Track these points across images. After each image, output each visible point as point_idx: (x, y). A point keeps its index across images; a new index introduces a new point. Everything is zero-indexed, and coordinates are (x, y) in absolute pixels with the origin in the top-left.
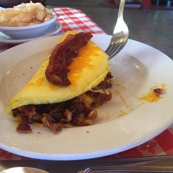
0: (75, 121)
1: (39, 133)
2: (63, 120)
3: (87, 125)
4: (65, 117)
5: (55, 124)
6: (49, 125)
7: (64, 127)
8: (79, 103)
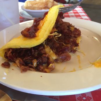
0: (38, 68)
1: (13, 69)
2: (30, 65)
3: (46, 72)
4: (32, 64)
5: (23, 66)
6: (19, 66)
7: (29, 70)
8: (45, 57)
